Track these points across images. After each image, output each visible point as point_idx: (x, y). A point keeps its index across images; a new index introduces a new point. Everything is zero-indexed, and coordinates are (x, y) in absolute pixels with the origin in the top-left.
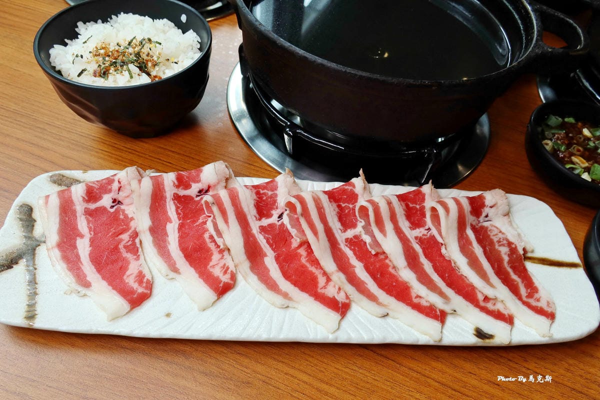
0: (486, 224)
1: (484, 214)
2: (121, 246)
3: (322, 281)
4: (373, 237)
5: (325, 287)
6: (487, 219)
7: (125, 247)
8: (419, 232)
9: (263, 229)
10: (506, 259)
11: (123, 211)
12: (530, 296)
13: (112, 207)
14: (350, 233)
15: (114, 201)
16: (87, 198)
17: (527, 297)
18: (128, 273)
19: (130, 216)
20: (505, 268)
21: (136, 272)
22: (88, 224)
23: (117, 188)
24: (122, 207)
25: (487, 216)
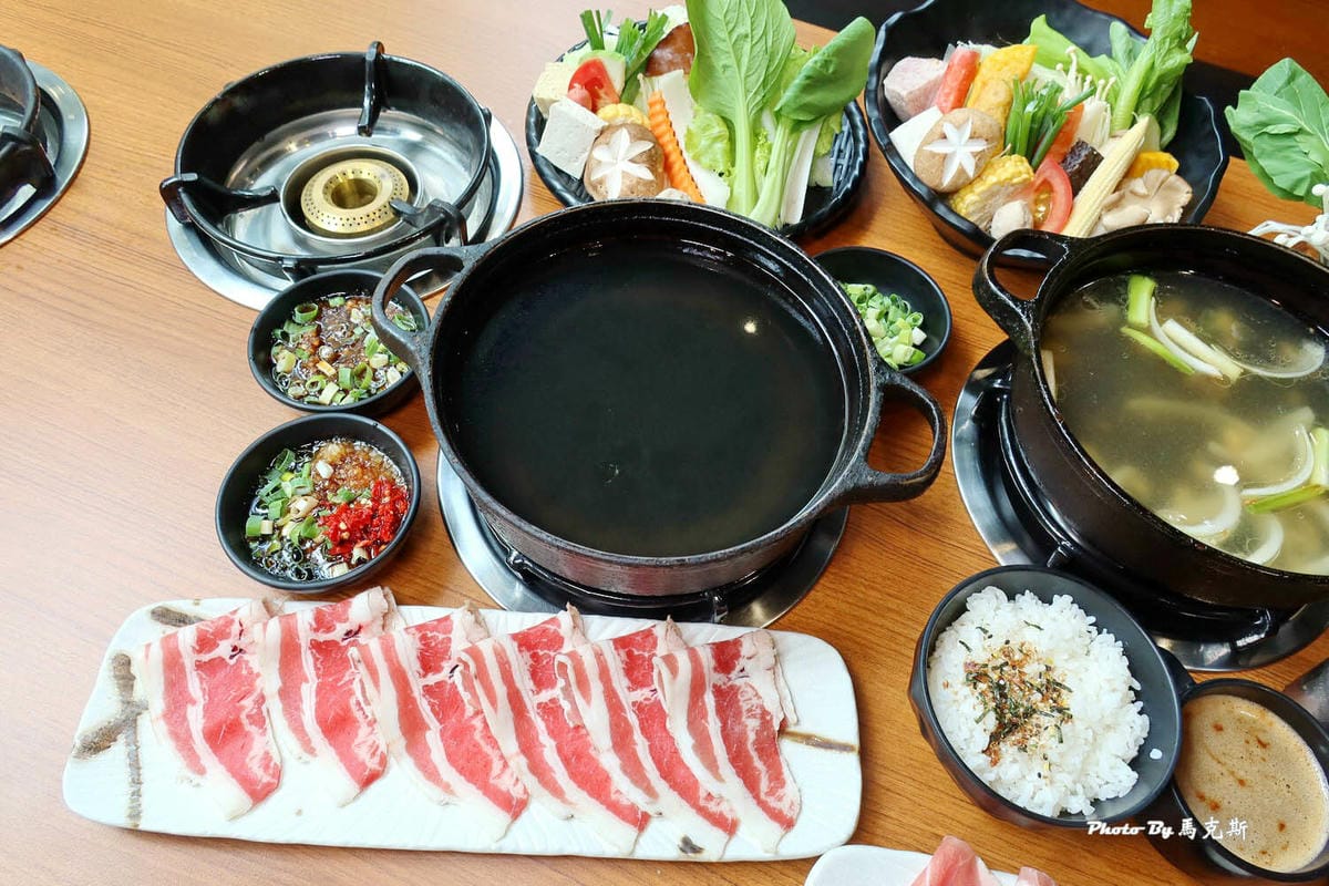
0: (739, 682)
1: (738, 668)
2: (243, 716)
3: (497, 766)
4: (573, 703)
5: (499, 776)
6: (741, 674)
7: (248, 716)
8: (641, 695)
9: (428, 690)
10: (752, 737)
11: (247, 662)
12: (771, 792)
13: (232, 657)
14: (545, 696)
15: (235, 649)
16: (197, 648)
17: (766, 794)
18: (252, 754)
19: (255, 671)
20: (748, 751)
21: (261, 753)
22: (201, 683)
23: (238, 633)
24: (246, 657)
25: (742, 670)
